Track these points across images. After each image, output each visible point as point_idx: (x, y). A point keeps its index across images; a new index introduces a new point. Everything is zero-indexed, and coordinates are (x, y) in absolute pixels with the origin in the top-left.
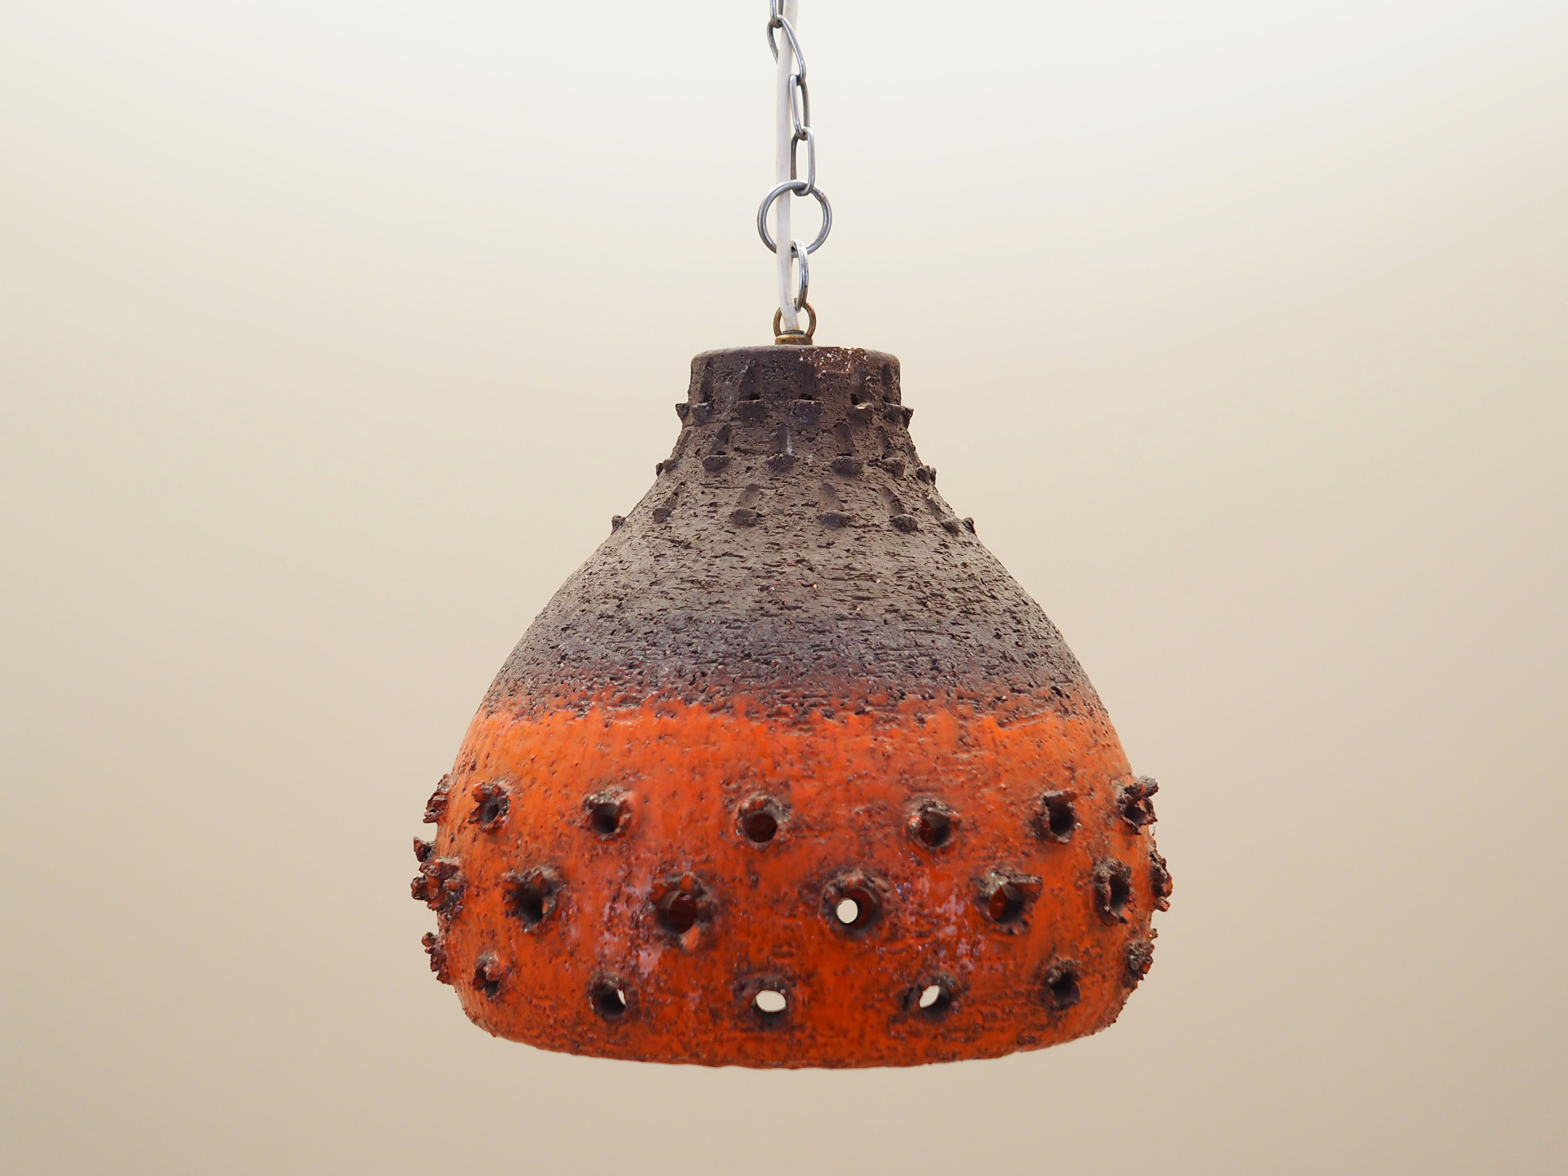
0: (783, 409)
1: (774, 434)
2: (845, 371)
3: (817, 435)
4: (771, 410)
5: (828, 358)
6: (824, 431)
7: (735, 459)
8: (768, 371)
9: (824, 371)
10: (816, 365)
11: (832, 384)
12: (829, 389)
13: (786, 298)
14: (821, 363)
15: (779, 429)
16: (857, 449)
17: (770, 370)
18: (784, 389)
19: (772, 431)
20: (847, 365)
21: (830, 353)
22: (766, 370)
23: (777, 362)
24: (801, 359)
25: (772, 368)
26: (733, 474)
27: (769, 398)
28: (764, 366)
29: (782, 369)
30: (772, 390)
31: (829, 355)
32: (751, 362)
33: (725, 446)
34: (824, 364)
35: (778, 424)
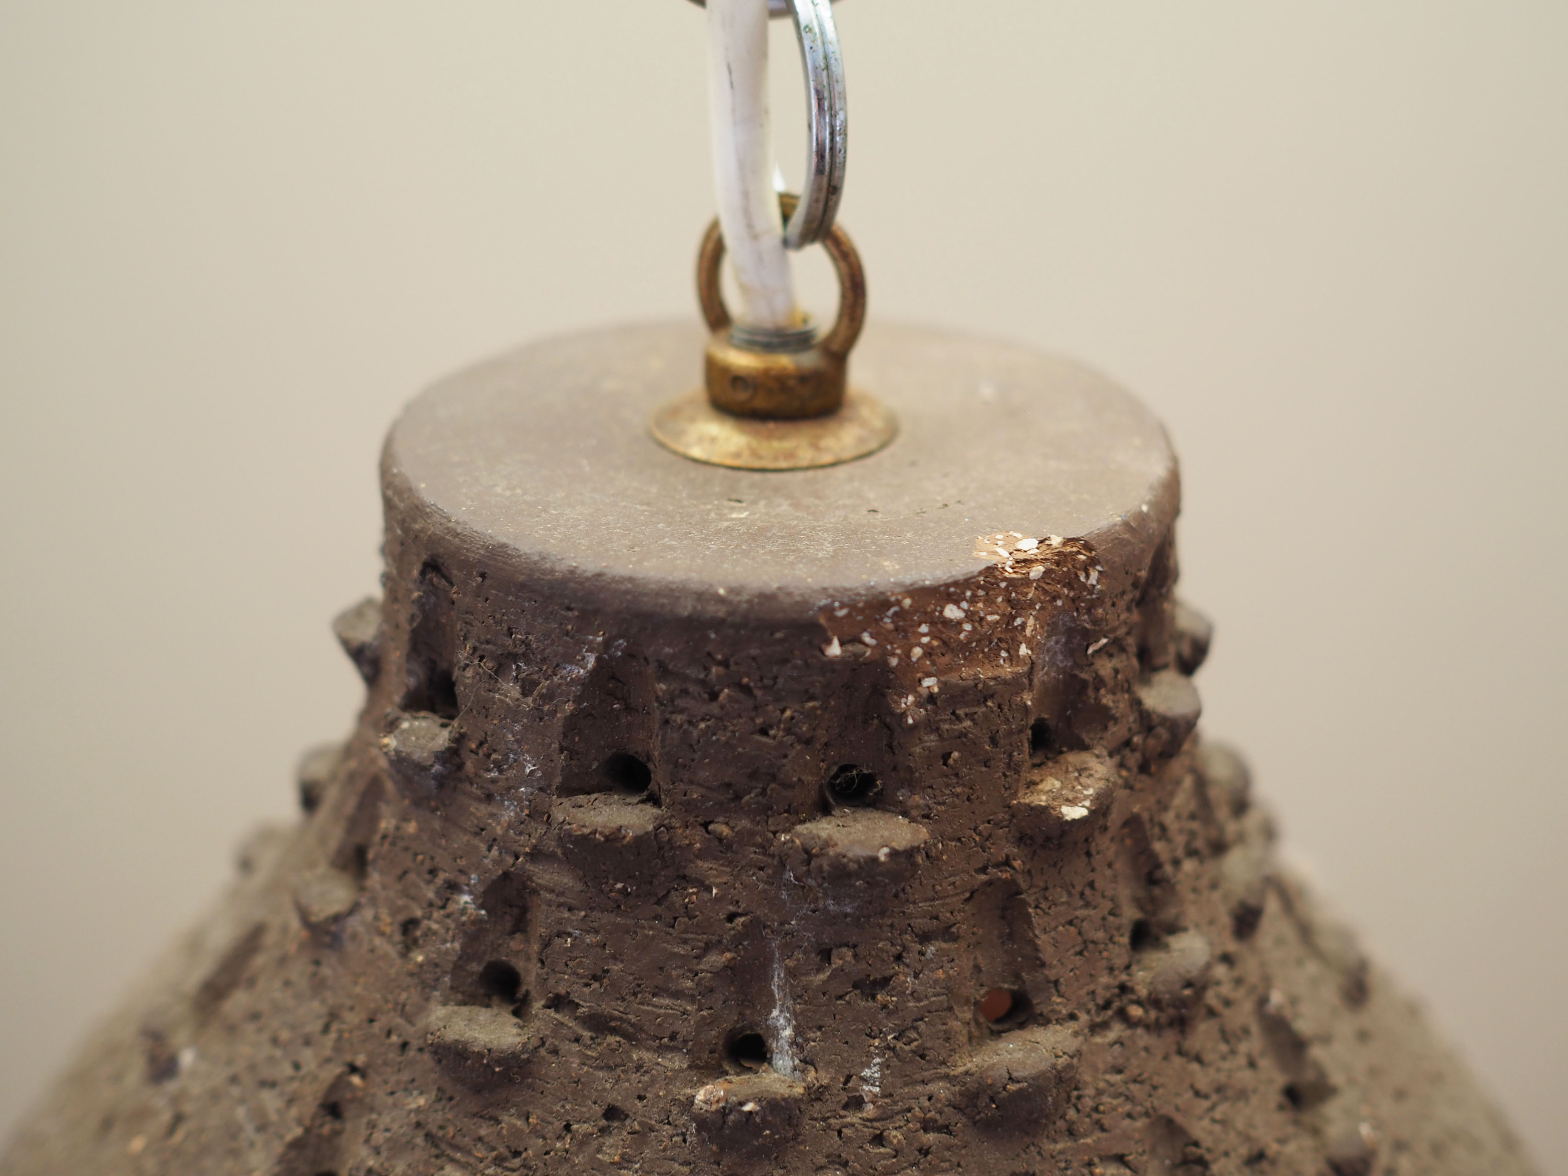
0: (752, 854)
1: (717, 959)
2: (1013, 658)
3: (899, 958)
4: (701, 855)
5: (947, 623)
6: (925, 938)
7: (555, 1052)
8: (685, 692)
9: (929, 682)
10: (894, 662)
11: (963, 735)
12: (946, 757)
13: (746, 195)
14: (917, 652)
15: (738, 940)
16: (1052, 974)
17: (693, 688)
18: (753, 775)
19: (708, 948)
20: (1023, 626)
21: (957, 603)
22: (675, 686)
23: (725, 664)
24: (835, 650)
25: (703, 683)
26: (549, 1131)
27: (689, 807)
28: (664, 672)
29: (747, 690)
30: (704, 774)
31: (952, 612)
32: (607, 644)
33: (515, 943)
34: (929, 652)
35: (731, 918)
